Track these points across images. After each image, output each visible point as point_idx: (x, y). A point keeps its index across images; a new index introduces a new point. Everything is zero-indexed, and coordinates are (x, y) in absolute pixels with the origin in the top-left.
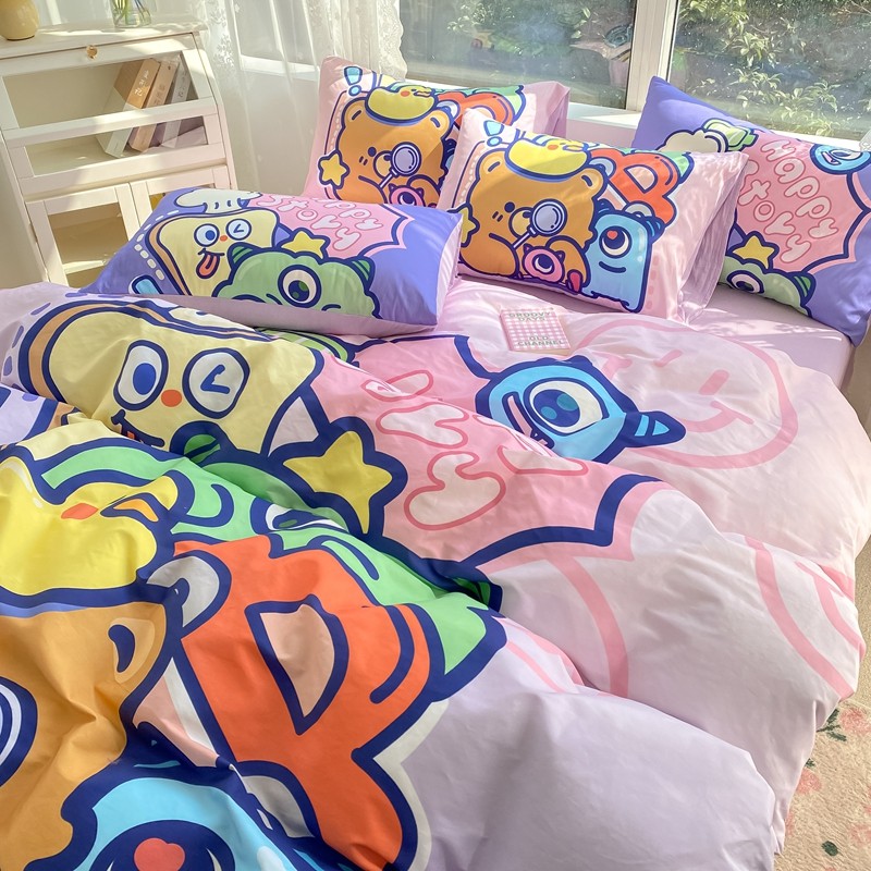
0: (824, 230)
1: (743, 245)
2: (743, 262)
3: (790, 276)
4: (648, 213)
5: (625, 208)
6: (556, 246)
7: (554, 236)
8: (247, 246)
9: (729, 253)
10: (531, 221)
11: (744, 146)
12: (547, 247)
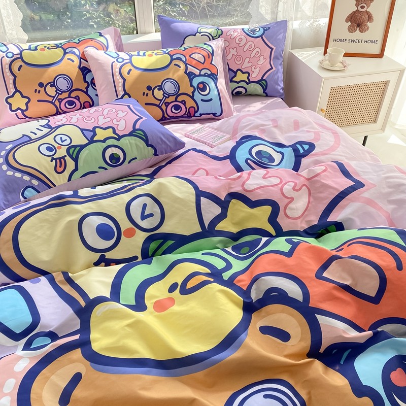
0: (261, 61)
1: (235, 76)
2: (238, 83)
3: (257, 82)
4: (209, 73)
5: (200, 73)
6: (180, 99)
7: (177, 95)
8: (75, 146)
9: (231, 81)
10: (163, 91)
11: (219, 35)
12: (176, 101)
